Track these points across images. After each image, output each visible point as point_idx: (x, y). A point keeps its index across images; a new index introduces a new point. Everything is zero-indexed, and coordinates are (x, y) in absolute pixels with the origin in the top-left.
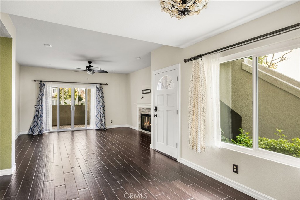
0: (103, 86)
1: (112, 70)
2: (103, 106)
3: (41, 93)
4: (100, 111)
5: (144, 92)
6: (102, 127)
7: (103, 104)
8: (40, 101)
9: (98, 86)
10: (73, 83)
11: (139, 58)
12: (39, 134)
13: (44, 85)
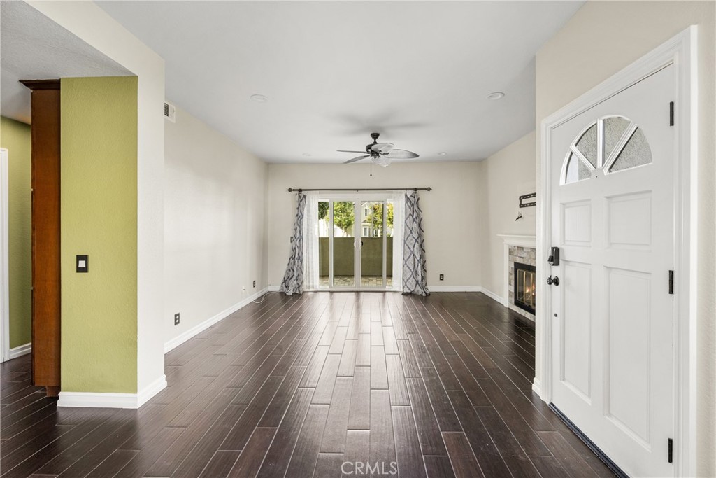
0: (421, 194)
1: (439, 154)
2: (421, 241)
3: (300, 214)
4: (412, 252)
5: (524, 202)
6: (419, 288)
7: (420, 236)
8: (298, 228)
9: (409, 194)
10: (357, 190)
11: (500, 96)
12: (295, 294)
13: (305, 196)
